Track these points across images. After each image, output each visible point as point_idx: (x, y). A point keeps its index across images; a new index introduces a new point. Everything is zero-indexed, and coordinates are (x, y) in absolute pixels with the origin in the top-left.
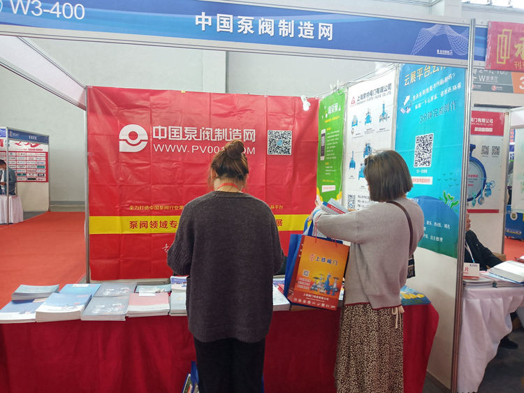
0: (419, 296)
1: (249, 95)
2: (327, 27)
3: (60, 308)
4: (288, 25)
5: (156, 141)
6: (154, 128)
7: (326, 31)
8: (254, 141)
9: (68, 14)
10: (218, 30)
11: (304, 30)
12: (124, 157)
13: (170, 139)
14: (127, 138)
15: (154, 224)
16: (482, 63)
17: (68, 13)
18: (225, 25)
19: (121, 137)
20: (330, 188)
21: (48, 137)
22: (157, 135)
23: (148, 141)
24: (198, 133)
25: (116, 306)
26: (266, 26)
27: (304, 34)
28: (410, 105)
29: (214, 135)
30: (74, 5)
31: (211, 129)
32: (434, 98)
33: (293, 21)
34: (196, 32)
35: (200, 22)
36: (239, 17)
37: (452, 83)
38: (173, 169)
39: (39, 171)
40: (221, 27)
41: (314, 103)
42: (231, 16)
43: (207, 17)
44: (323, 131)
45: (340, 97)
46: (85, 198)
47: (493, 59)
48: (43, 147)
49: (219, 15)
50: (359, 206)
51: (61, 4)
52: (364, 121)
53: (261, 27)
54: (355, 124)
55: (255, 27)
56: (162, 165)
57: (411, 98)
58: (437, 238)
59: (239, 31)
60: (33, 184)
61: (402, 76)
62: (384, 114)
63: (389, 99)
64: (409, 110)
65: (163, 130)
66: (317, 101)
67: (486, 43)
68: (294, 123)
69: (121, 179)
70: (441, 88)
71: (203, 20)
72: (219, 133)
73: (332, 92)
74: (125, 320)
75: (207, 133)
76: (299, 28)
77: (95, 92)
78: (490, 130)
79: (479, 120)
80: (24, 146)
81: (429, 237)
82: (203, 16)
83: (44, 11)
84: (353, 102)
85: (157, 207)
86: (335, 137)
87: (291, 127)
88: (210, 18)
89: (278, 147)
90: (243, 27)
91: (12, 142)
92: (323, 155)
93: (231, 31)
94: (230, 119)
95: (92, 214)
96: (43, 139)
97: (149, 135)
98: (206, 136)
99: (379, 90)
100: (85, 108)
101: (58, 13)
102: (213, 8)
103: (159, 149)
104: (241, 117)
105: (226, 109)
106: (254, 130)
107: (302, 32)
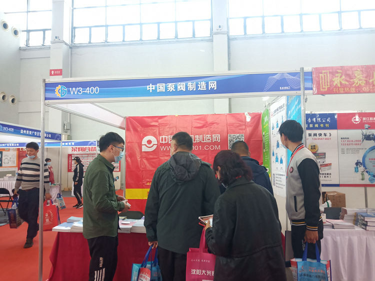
1: (215, 114)
2: (213, 83)
4: (192, 85)
5: (162, 145)
6: (161, 137)
8: (219, 141)
9: (92, 92)
10: (158, 91)
12: (144, 154)
14: (146, 143)
16: (311, 92)
18: (161, 88)
22: (162, 141)
23: (157, 145)
26: (181, 86)
31: (193, 136)
33: (195, 83)
34: (147, 93)
36: (168, 84)
40: (159, 89)
41: (256, 117)
42: (164, 84)
43: (153, 86)
44: (264, 133)
45: (267, 112)
49: (158, 84)
51: (90, 88)
52: (276, 126)
53: (179, 87)
54: (273, 129)
55: (176, 88)
57: (290, 112)
59: (168, 91)
63: (284, 113)
65: (165, 138)
66: (260, 114)
68: (245, 129)
69: (142, 167)
70: (296, 106)
71: (151, 87)
72: (197, 138)
73: (265, 109)
76: (198, 85)
77: (130, 120)
83: (83, 92)
84: (272, 115)
86: (267, 137)
87: (244, 131)
90: (170, 89)
92: (264, 148)
93: (164, 91)
94: (204, 129)
95: (127, 187)
97: (158, 141)
99: (281, 107)
100: (124, 129)
101: (88, 92)
102: (155, 81)
103: (163, 149)
104: (211, 128)
105: (201, 124)
106: (219, 135)
107: (200, 87)
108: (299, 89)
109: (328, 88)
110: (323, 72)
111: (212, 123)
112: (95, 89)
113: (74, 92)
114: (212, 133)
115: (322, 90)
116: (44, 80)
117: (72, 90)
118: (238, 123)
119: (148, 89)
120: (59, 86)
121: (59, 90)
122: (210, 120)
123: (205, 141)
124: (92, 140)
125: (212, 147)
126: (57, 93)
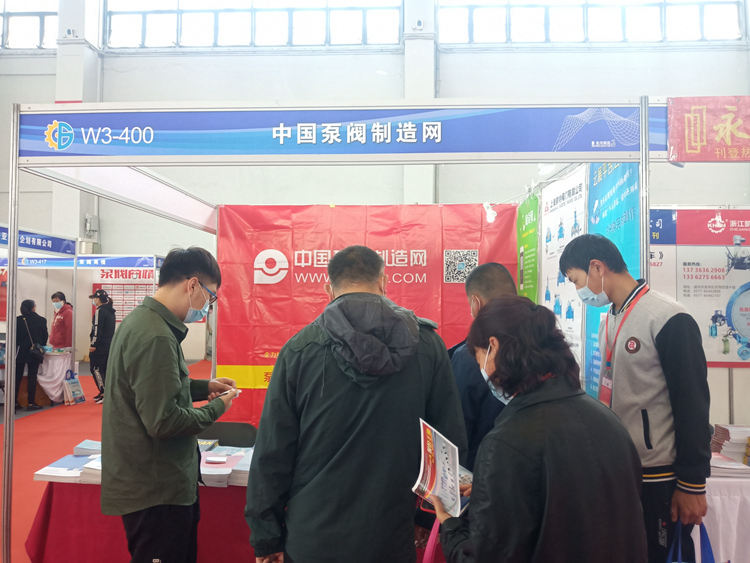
1: (418, 205)
2: (433, 126)
4: (383, 128)
5: (299, 269)
6: (296, 253)
7: (433, 132)
8: (425, 264)
9: (136, 139)
10: (299, 142)
11: (403, 133)
12: (258, 289)
13: (315, 266)
14: (264, 266)
16: (664, 154)
17: (136, 137)
18: (306, 135)
19: (256, 265)
22: (299, 261)
23: (289, 269)
26: (356, 132)
27: (403, 137)
28: (599, 212)
30: (142, 129)
32: (616, 202)
33: (389, 124)
34: (274, 147)
35: (278, 135)
36: (323, 125)
37: (630, 182)
38: (318, 304)
40: (302, 138)
41: (507, 212)
42: (314, 125)
43: (286, 129)
44: (522, 250)
45: (534, 203)
46: (214, 344)
49: (299, 125)
51: (130, 129)
52: (557, 234)
53: (350, 134)
54: (549, 239)
55: (343, 135)
56: (308, 299)
57: (599, 203)
59: (323, 141)
61: (592, 175)
62: (576, 224)
63: (580, 204)
64: (598, 219)
65: (306, 255)
66: (514, 208)
67: (667, 126)
68: (480, 239)
69: (255, 317)
70: (621, 189)
71: (282, 132)
73: (528, 196)
76: (398, 130)
77: (227, 212)
82: (282, 128)
83: (114, 137)
84: (547, 209)
86: (531, 258)
87: (479, 244)
88: (289, 129)
89: (459, 273)
90: (328, 137)
92: (522, 283)
93: (314, 141)
94: (394, 238)
95: (220, 362)
97: (289, 262)
99: (571, 193)
100: (214, 232)
101: (127, 138)
102: (293, 118)
103: (302, 279)
104: (407, 235)
105: (387, 225)
106: (425, 251)
107: (401, 135)
108: (637, 148)
109: (703, 149)
110: (693, 108)
111: (411, 225)
112: (142, 134)
113: (91, 137)
114: (410, 246)
115: (688, 151)
116: (17, 107)
117: (86, 133)
118: (468, 227)
119: (274, 136)
120: (55, 121)
121: (55, 131)
122: (405, 218)
123: (393, 264)
124: (145, 256)
125: (408, 278)
126: (49, 139)
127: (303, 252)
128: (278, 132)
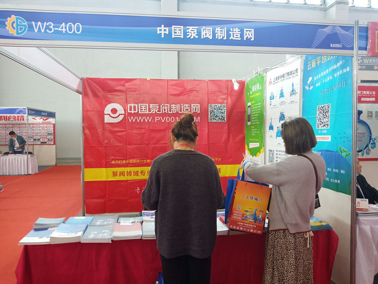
0: (323, 224)
1: (195, 80)
2: (250, 31)
3: (66, 234)
4: (222, 31)
5: (130, 115)
6: (129, 105)
7: (250, 34)
8: (199, 112)
9: (70, 30)
10: (173, 37)
11: (233, 34)
12: (108, 126)
13: (140, 112)
14: (110, 113)
15: (129, 173)
16: (365, 52)
18: (177, 33)
19: (106, 112)
20: (256, 145)
21: (55, 113)
22: (131, 110)
23: (125, 114)
24: (159, 108)
25: (105, 233)
26: (207, 32)
27: (233, 37)
28: (312, 83)
29: (170, 109)
30: (74, 24)
31: (168, 105)
32: (329, 78)
33: (225, 28)
34: (158, 39)
35: (160, 32)
36: (187, 27)
37: (343, 67)
38: (143, 134)
39: (49, 137)
40: (175, 34)
41: (242, 84)
42: (182, 27)
43: (165, 28)
44: (249, 104)
45: (261, 79)
46: (81, 156)
47: (373, 49)
48: (51, 120)
49: (173, 27)
50: (277, 157)
51: (66, 24)
52: (279, 96)
53: (203, 33)
54: (272, 98)
55: (199, 33)
56: (135, 131)
57: (313, 79)
58: (336, 181)
59: (188, 37)
60: (45, 146)
61: (306, 64)
62: (293, 90)
63: (297, 80)
64: (311, 87)
65: (135, 107)
66: (244, 82)
67: (367, 38)
68: (227, 99)
69: (106, 142)
70: (335, 71)
71: (163, 30)
72: (174, 107)
73: (255, 76)
74: (111, 242)
75: (165, 108)
76: (230, 33)
77: (87, 81)
78: (374, 99)
79: (365, 92)
80: (39, 120)
81: (330, 179)
82: (163, 27)
83: (55, 29)
84: (270, 83)
85: (131, 161)
86: (258, 108)
87: (225, 101)
88: (167, 29)
89: (217, 116)
90: (190, 34)
91: (30, 117)
92: (249, 121)
93: (182, 37)
94: (182, 98)
95: (86, 167)
96: (52, 115)
97: (125, 110)
98: (165, 109)
99: (289, 73)
100: (80, 93)
101: (64, 30)
103: (132, 120)
104: (190, 96)
105: (179, 91)
106: (199, 105)
107: (232, 35)
108: (352, 49)
111: (191, 91)
112: (74, 27)
113: (39, 28)
114: (190, 103)
117: (36, 26)
120: (13, 16)
121: (13, 23)
122: (189, 87)
123: (182, 112)
124: (21, 108)
127: (132, 105)
128: (160, 30)
